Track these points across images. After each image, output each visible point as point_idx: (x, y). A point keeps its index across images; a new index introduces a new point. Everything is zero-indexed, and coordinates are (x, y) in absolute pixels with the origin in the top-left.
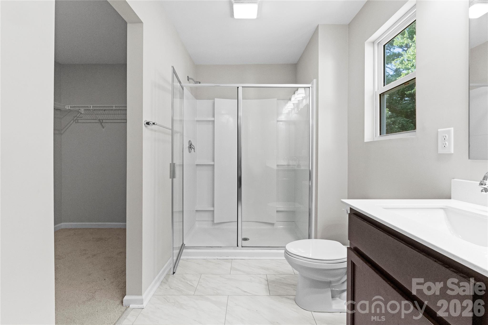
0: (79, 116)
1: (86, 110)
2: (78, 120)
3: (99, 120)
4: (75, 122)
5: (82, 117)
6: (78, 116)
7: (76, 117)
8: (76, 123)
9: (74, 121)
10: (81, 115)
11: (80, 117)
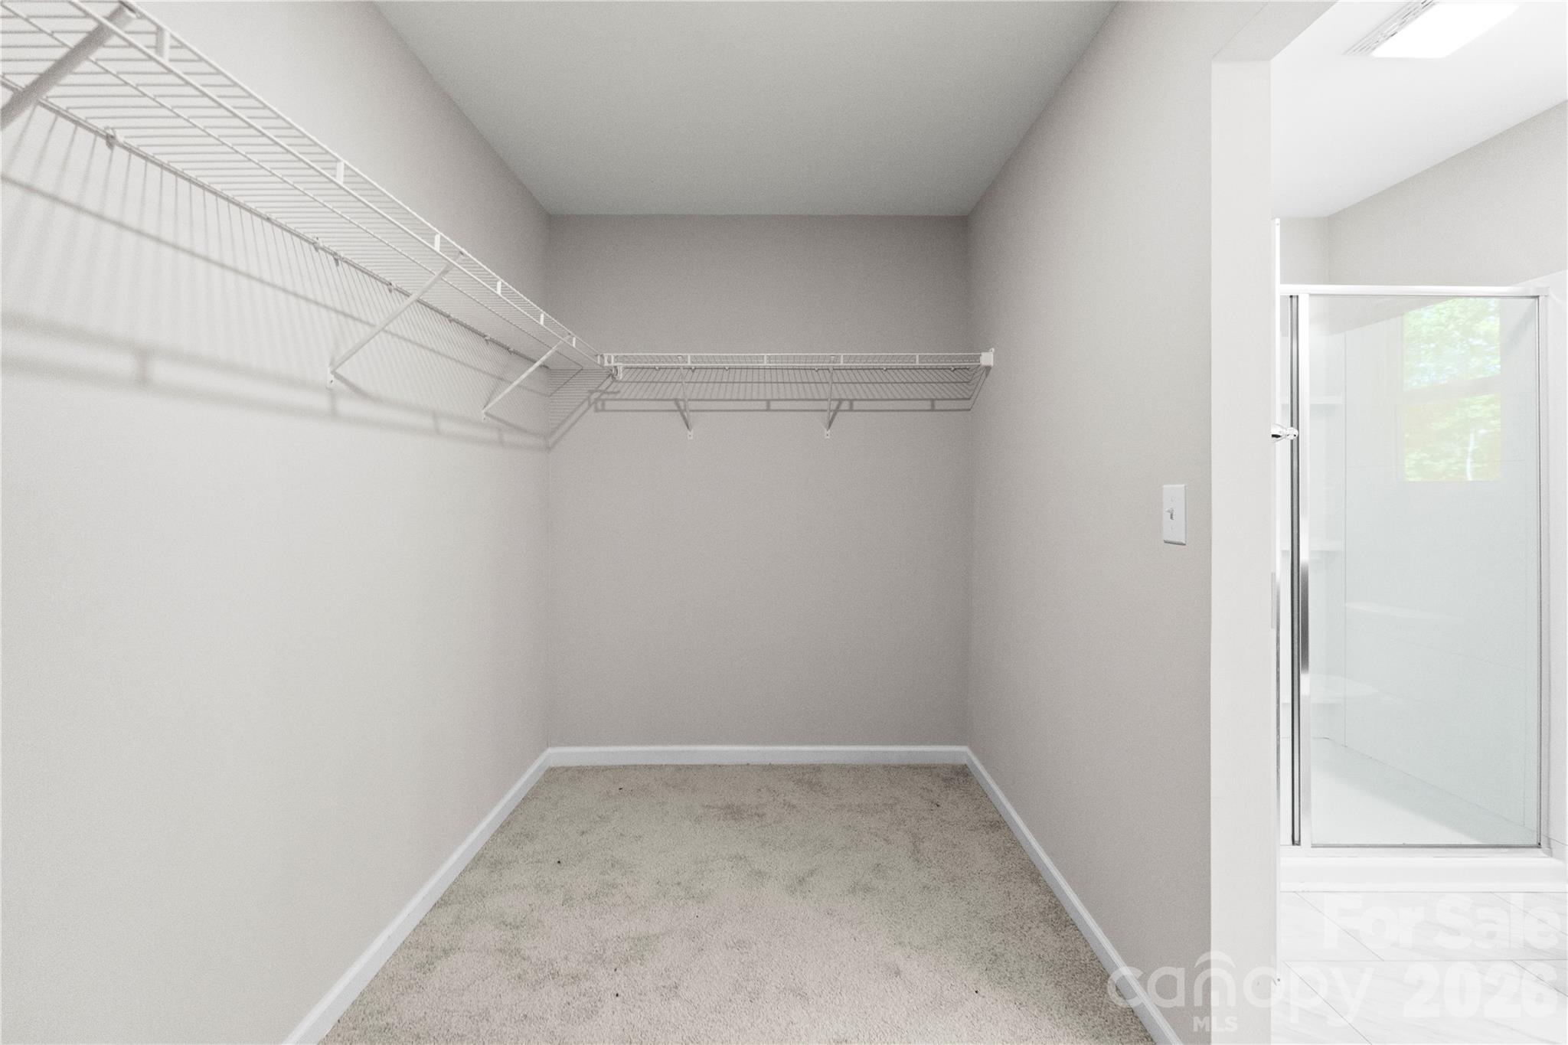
0: (607, 388)
1: (626, 368)
2: (604, 401)
3: (676, 400)
4: (593, 408)
5: (619, 392)
6: (603, 387)
7: (597, 391)
8: (597, 410)
9: (590, 405)
10: (614, 384)
11: (612, 393)
